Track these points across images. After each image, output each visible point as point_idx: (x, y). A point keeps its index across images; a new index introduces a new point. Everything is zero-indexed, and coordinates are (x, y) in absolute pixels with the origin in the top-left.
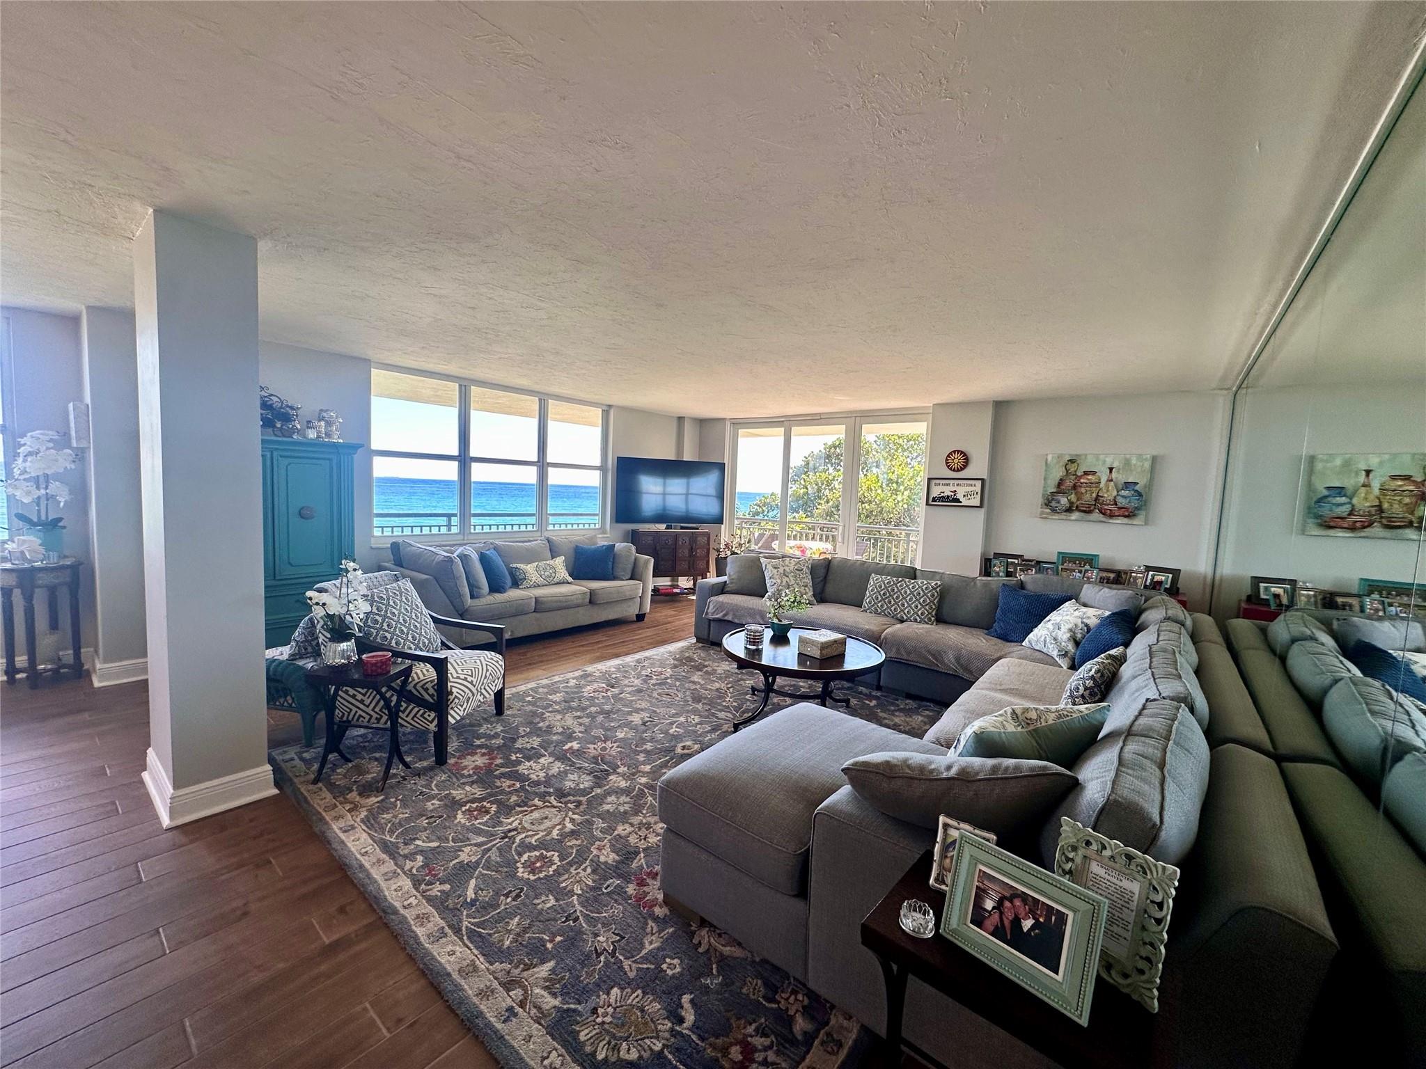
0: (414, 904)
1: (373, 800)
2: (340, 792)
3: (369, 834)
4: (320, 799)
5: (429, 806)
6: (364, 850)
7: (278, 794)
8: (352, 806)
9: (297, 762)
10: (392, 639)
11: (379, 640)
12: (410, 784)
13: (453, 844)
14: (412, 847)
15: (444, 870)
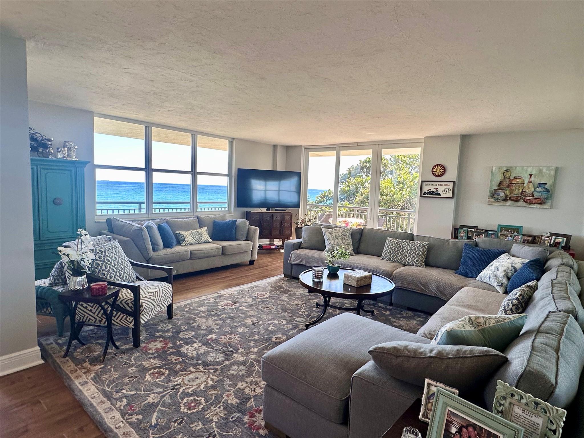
0: (122, 427)
1: (98, 367)
2: (79, 363)
3: (96, 386)
4: (68, 367)
5: (130, 370)
6: (93, 396)
7: (44, 363)
8: (86, 370)
9: (54, 345)
10: (107, 275)
11: (100, 275)
12: (119, 358)
13: (144, 393)
14: (120, 394)
15: (139, 407)
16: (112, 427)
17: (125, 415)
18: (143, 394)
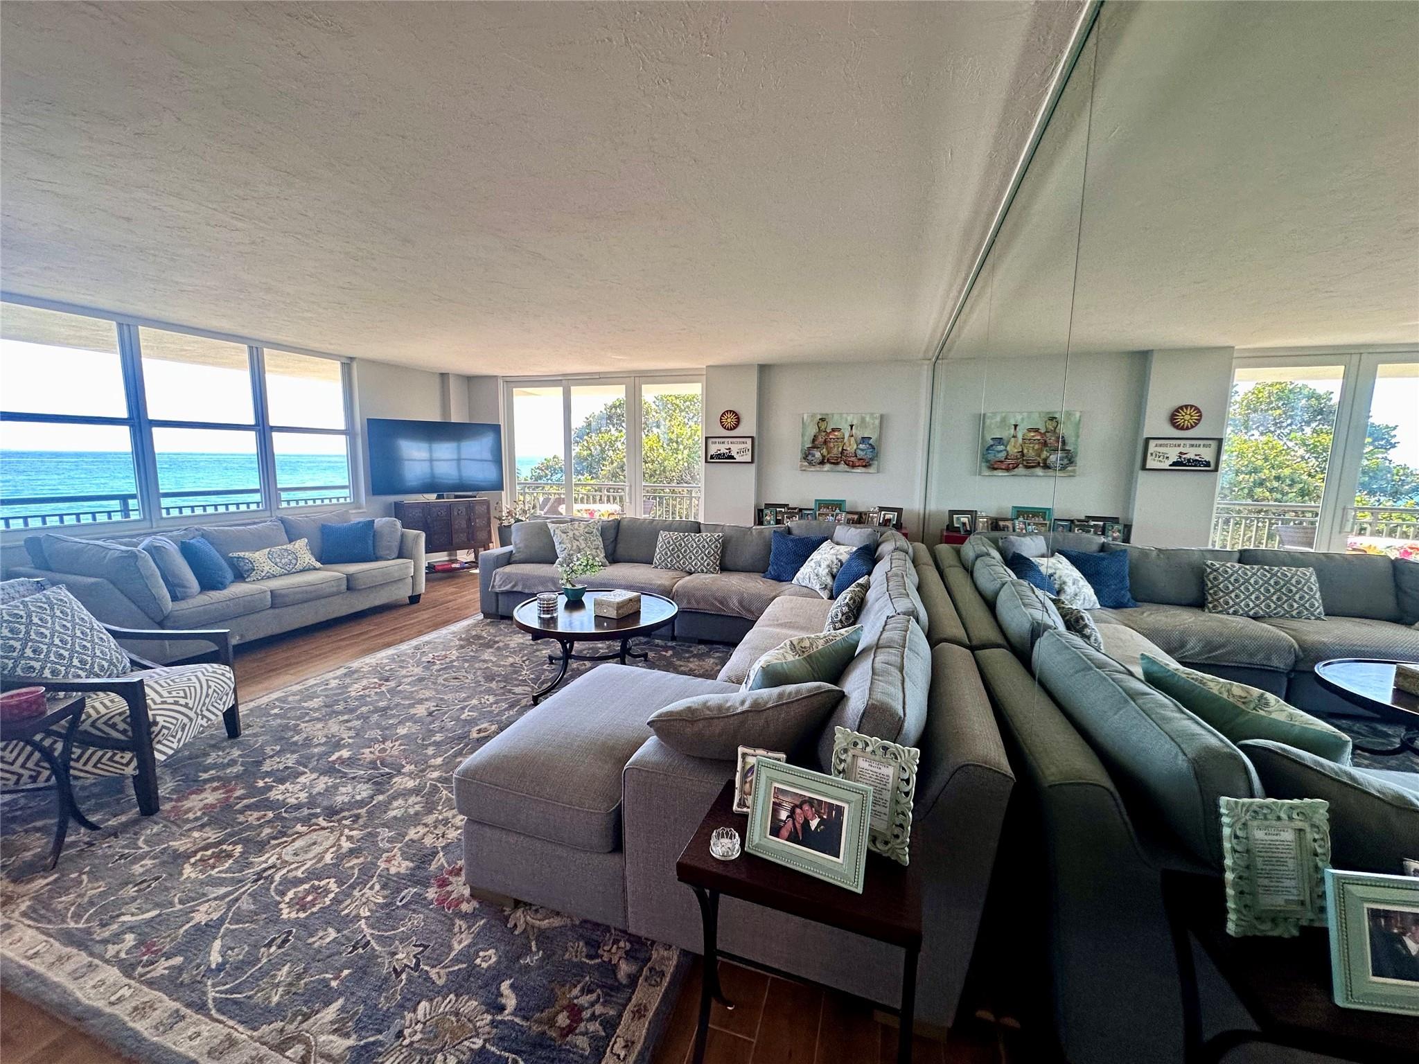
0: (127, 996)
1: (40, 883)
3: (38, 928)
5: (137, 869)
6: (31, 952)
10: (43, 668)
11: (19, 672)
12: (103, 848)
13: (181, 906)
14: (115, 926)
15: (172, 940)
16: (100, 1004)
17: (134, 969)
18: (181, 910)
